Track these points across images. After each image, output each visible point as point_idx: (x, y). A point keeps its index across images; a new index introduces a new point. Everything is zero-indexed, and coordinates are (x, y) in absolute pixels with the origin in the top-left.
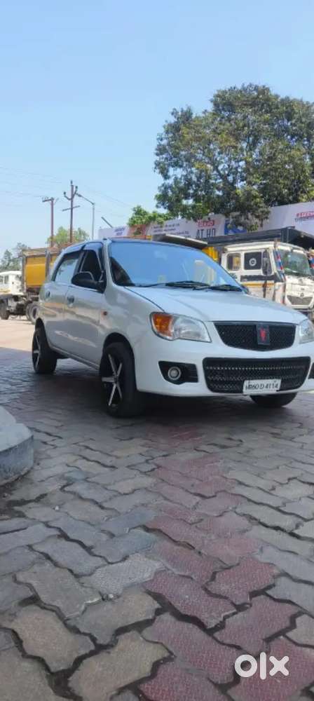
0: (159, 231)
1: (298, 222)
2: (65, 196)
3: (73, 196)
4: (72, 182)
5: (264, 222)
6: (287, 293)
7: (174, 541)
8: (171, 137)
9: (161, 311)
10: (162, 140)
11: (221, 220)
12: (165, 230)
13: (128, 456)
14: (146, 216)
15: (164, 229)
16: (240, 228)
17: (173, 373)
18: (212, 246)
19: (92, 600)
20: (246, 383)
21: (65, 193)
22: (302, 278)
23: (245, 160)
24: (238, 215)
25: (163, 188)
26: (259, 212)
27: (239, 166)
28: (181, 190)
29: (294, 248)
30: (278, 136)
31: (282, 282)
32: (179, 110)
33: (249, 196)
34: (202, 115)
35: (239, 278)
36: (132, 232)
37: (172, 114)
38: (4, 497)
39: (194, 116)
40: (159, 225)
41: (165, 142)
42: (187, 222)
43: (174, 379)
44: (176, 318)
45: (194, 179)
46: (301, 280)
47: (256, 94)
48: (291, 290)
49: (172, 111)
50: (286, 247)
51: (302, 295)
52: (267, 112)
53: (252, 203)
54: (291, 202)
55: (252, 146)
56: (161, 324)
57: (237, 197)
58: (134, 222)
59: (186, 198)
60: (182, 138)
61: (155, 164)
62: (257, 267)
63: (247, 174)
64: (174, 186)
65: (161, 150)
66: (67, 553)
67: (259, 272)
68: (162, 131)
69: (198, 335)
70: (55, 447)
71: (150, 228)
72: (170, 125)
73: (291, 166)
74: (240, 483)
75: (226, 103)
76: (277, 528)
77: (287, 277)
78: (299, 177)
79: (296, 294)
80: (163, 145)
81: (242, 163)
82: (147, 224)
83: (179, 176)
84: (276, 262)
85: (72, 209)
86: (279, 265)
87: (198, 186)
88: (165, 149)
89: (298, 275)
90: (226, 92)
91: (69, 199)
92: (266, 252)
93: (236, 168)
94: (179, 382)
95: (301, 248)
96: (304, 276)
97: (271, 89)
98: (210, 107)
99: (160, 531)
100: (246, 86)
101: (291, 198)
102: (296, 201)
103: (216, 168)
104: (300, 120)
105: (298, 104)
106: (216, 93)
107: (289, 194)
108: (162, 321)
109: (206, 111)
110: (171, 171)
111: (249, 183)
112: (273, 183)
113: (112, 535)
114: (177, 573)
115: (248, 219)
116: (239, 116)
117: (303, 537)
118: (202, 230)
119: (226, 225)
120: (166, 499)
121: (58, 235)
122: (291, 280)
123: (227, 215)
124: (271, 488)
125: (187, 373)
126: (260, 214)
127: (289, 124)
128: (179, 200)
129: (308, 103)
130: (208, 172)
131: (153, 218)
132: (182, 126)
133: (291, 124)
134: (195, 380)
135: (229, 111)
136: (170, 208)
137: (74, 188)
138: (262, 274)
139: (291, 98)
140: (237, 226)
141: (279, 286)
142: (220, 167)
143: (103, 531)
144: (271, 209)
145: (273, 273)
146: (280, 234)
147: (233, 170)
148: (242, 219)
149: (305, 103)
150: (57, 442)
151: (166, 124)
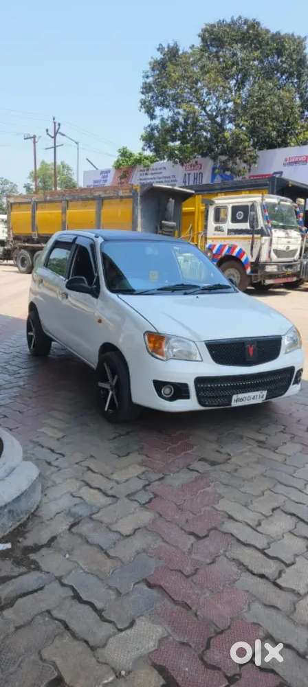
0: (146, 174)
1: (286, 167)
2: (48, 134)
3: (56, 134)
4: (54, 119)
5: (253, 165)
6: (274, 247)
7: (173, 599)
8: (158, 75)
9: (154, 330)
10: (147, 77)
11: (208, 164)
12: (152, 174)
13: (127, 480)
14: (132, 158)
15: (150, 172)
16: (228, 173)
17: (166, 391)
18: (198, 194)
19: (107, 679)
20: (235, 397)
21: (47, 130)
22: (288, 231)
23: (234, 100)
24: (226, 160)
25: (149, 130)
26: (247, 157)
27: (228, 107)
28: (168, 131)
29: (283, 200)
30: (268, 75)
31: (269, 235)
32: (165, 45)
33: (237, 140)
34: (190, 51)
35: (226, 232)
36: (119, 175)
37: (158, 49)
38: (19, 542)
39: (180, 52)
40: (145, 169)
41: (150, 80)
42: (173, 166)
43: (167, 396)
44: (169, 339)
45: (181, 120)
46: (287, 234)
47: (245, 27)
48: (277, 244)
49: (158, 47)
50: (273, 199)
51: (288, 248)
52: (256, 49)
53: (241, 147)
54: (279, 146)
55: (240, 85)
56: (155, 343)
57: (225, 140)
58: (120, 164)
59: (173, 140)
60: (169, 77)
61: (141, 102)
62: (244, 220)
63: (235, 116)
64: (160, 127)
65: (147, 88)
66: (82, 619)
67: (246, 226)
68: (148, 68)
69: (190, 354)
70: (59, 469)
71: (136, 171)
72: (156, 62)
73: (281, 108)
74: (230, 517)
75: (214, 38)
76: (262, 576)
77: (273, 230)
78: (288, 119)
79: (281, 247)
80: (149, 84)
81: (230, 105)
82: (133, 167)
83: (166, 117)
84: (263, 216)
85: (55, 148)
86: (265, 218)
87: (184, 127)
88: (150, 87)
89: (284, 228)
90: (213, 26)
91: (52, 137)
92: (253, 206)
93: (225, 109)
94: (172, 399)
95: (289, 199)
96: (292, 228)
97: (261, 23)
98: (198, 43)
99: (160, 587)
100: (235, 19)
101: (279, 140)
102: (285, 144)
103: (204, 109)
104: (290, 56)
105: (289, 39)
106: (204, 27)
107: (279, 136)
108: (156, 341)
109: (193, 46)
110: (158, 111)
111: (237, 126)
112: (262, 125)
113: (119, 593)
114: (178, 640)
115: (236, 164)
116: (228, 54)
117: (286, 588)
118: (189, 174)
119: (214, 169)
120: (164, 541)
121: (41, 169)
122: (277, 234)
123: (214, 159)
124: (256, 523)
125: (180, 391)
126: (249, 158)
127: (279, 60)
128: (165, 142)
129: (299, 38)
130: (196, 114)
131: (138, 161)
132: (168, 64)
133: (281, 61)
134: (187, 397)
135: (218, 47)
136: (156, 150)
137: (57, 124)
138: (249, 228)
139: (282, 33)
140: (224, 172)
141: (266, 240)
142: (208, 109)
143: (110, 587)
144: (260, 153)
145: (259, 228)
146: (268, 182)
147: (222, 112)
148: (230, 164)
149: (296, 37)
150: (61, 462)
151: (152, 60)
